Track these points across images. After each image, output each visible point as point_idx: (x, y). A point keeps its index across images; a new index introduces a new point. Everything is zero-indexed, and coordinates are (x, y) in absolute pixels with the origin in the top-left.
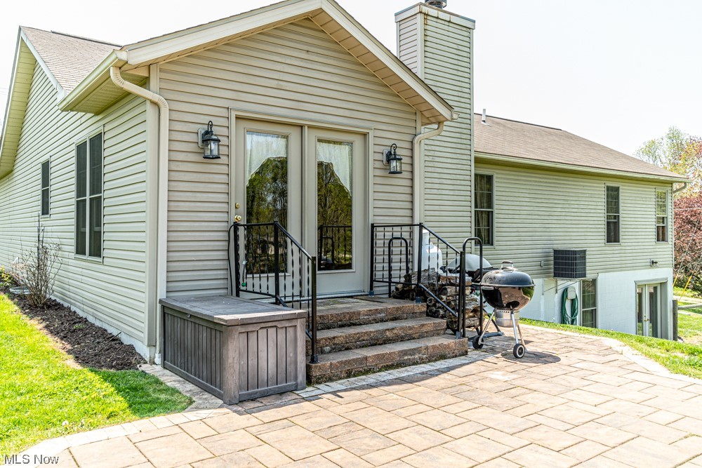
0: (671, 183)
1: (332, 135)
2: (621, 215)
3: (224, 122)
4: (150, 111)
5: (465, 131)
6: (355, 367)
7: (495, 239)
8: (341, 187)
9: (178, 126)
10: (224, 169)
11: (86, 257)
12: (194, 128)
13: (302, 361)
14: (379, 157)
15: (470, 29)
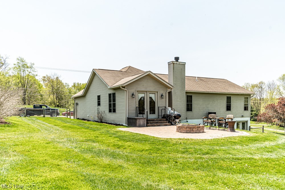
0: (250, 95)
1: (151, 92)
2: (231, 104)
3: (135, 92)
4: (125, 92)
5: (183, 87)
6: (153, 125)
7: (193, 110)
8: (154, 101)
9: (129, 93)
10: (135, 99)
11: (112, 113)
12: (131, 93)
13: (146, 124)
14: (160, 95)
15: (184, 65)
